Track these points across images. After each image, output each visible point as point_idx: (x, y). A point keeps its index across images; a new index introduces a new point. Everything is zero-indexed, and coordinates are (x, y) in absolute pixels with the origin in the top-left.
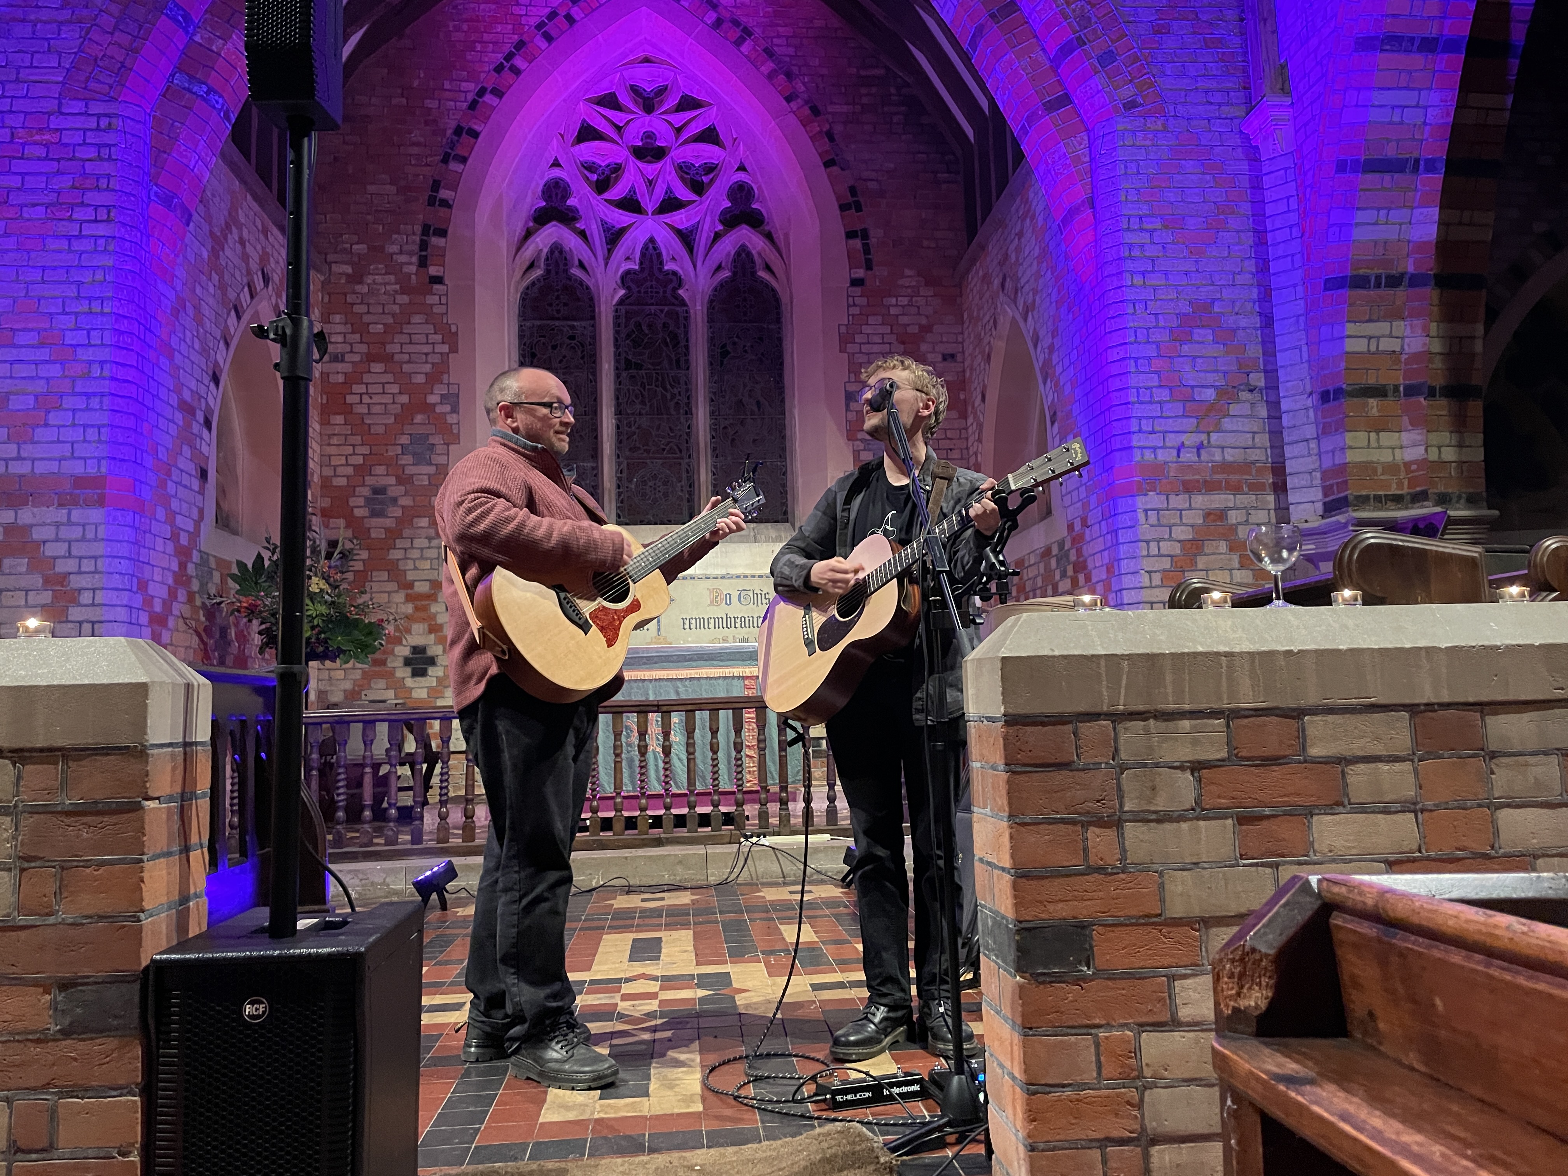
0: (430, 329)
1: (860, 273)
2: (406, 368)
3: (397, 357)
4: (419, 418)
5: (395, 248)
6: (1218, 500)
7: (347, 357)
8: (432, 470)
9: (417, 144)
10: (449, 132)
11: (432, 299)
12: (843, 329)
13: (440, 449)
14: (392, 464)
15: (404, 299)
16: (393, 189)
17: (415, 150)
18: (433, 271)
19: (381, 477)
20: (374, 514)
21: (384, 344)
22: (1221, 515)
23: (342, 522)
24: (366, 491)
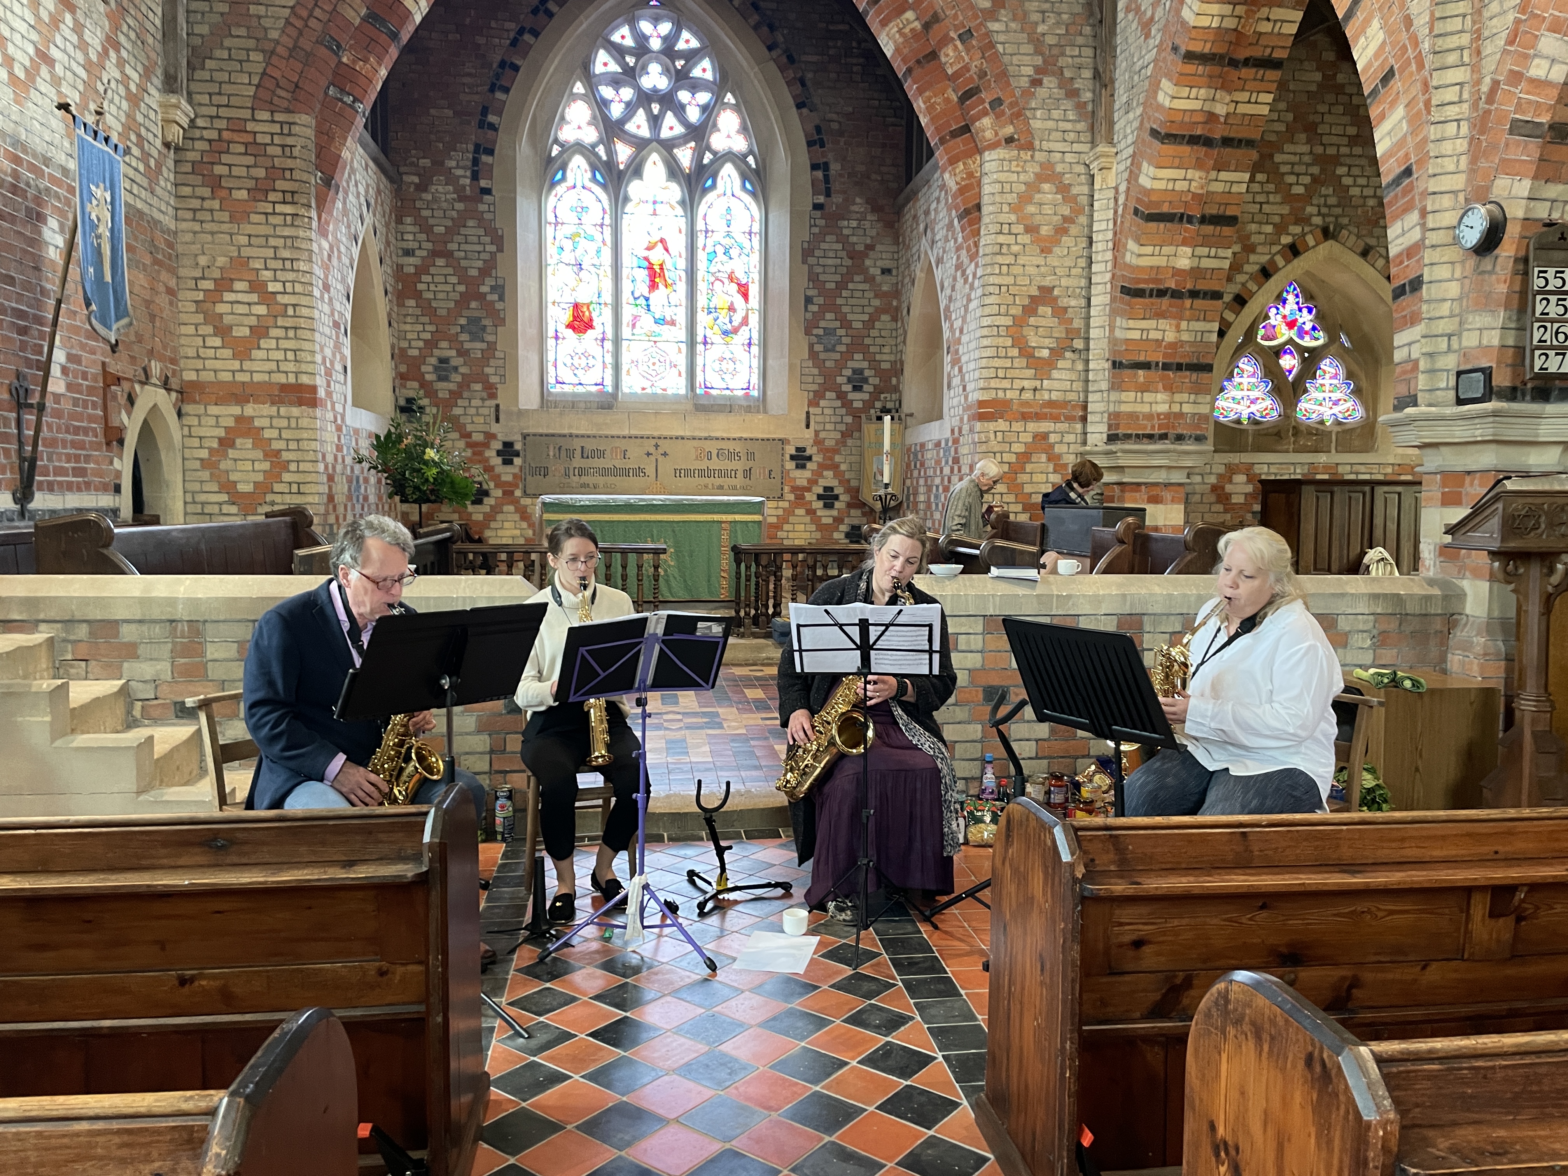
0: (481, 232)
1: (821, 199)
2: (463, 263)
3: (456, 254)
4: (473, 305)
5: (453, 164)
6: (1045, 426)
7: (417, 253)
8: (484, 346)
9: (469, 75)
10: (495, 66)
11: (482, 207)
12: (806, 245)
13: (489, 330)
14: (453, 340)
15: (460, 206)
16: (450, 113)
17: (467, 80)
18: (483, 183)
19: (445, 350)
20: (441, 379)
21: (446, 243)
22: (1045, 436)
23: (415, 385)
24: (433, 361)
